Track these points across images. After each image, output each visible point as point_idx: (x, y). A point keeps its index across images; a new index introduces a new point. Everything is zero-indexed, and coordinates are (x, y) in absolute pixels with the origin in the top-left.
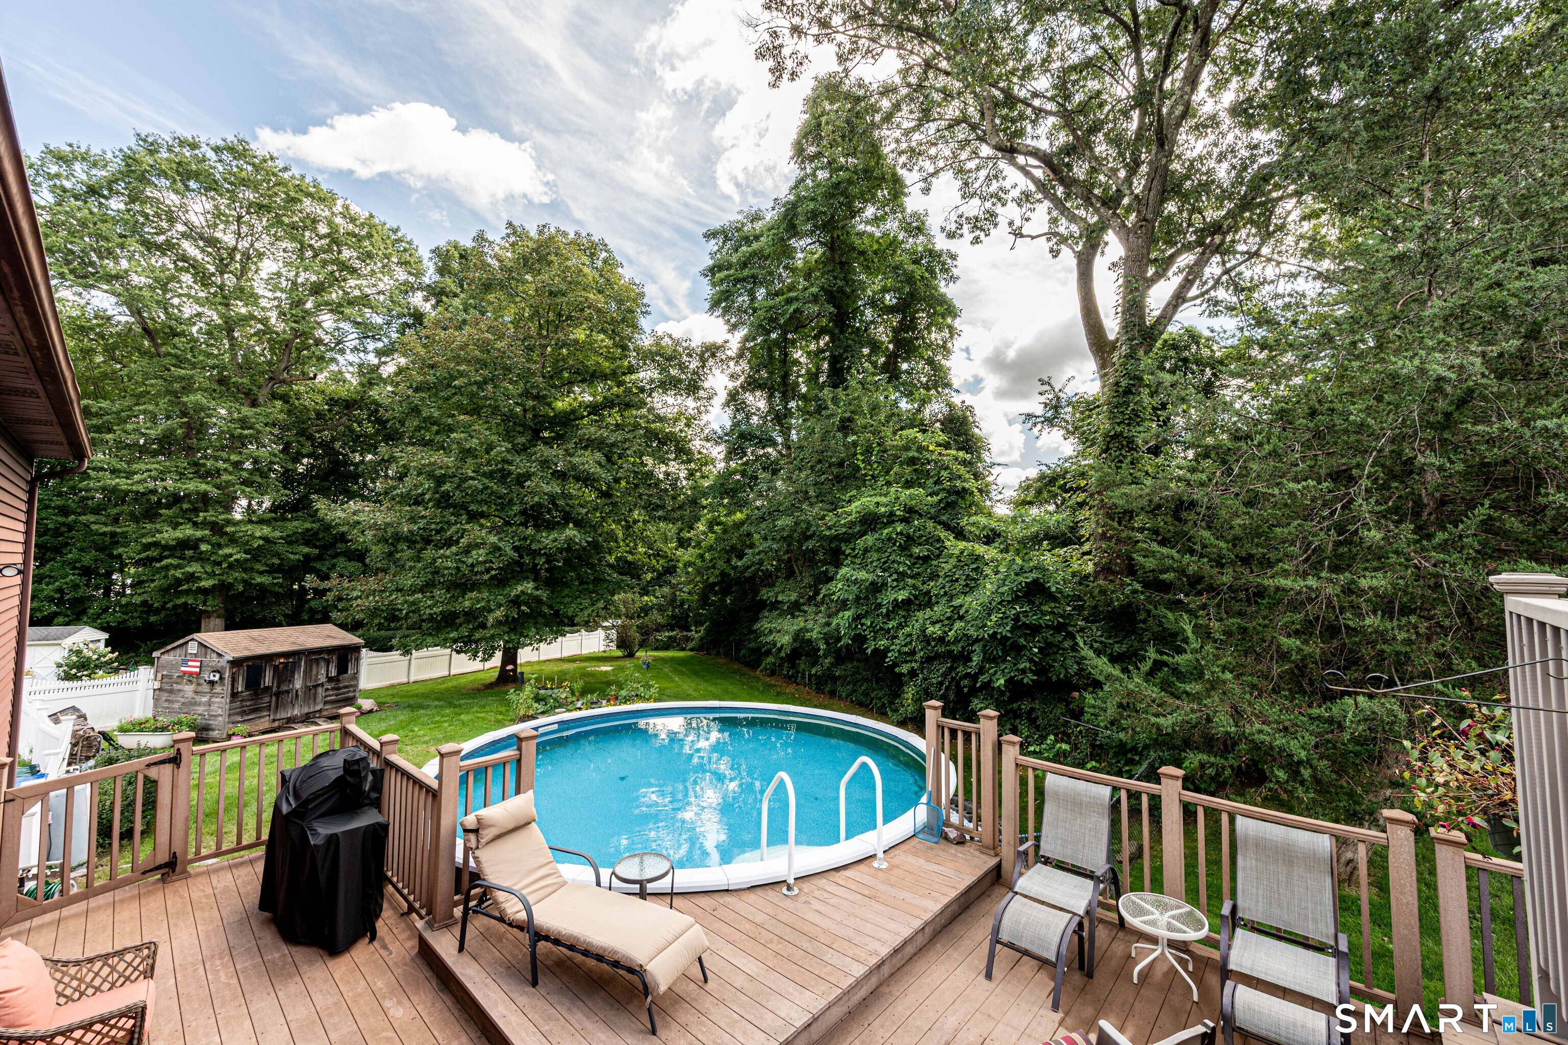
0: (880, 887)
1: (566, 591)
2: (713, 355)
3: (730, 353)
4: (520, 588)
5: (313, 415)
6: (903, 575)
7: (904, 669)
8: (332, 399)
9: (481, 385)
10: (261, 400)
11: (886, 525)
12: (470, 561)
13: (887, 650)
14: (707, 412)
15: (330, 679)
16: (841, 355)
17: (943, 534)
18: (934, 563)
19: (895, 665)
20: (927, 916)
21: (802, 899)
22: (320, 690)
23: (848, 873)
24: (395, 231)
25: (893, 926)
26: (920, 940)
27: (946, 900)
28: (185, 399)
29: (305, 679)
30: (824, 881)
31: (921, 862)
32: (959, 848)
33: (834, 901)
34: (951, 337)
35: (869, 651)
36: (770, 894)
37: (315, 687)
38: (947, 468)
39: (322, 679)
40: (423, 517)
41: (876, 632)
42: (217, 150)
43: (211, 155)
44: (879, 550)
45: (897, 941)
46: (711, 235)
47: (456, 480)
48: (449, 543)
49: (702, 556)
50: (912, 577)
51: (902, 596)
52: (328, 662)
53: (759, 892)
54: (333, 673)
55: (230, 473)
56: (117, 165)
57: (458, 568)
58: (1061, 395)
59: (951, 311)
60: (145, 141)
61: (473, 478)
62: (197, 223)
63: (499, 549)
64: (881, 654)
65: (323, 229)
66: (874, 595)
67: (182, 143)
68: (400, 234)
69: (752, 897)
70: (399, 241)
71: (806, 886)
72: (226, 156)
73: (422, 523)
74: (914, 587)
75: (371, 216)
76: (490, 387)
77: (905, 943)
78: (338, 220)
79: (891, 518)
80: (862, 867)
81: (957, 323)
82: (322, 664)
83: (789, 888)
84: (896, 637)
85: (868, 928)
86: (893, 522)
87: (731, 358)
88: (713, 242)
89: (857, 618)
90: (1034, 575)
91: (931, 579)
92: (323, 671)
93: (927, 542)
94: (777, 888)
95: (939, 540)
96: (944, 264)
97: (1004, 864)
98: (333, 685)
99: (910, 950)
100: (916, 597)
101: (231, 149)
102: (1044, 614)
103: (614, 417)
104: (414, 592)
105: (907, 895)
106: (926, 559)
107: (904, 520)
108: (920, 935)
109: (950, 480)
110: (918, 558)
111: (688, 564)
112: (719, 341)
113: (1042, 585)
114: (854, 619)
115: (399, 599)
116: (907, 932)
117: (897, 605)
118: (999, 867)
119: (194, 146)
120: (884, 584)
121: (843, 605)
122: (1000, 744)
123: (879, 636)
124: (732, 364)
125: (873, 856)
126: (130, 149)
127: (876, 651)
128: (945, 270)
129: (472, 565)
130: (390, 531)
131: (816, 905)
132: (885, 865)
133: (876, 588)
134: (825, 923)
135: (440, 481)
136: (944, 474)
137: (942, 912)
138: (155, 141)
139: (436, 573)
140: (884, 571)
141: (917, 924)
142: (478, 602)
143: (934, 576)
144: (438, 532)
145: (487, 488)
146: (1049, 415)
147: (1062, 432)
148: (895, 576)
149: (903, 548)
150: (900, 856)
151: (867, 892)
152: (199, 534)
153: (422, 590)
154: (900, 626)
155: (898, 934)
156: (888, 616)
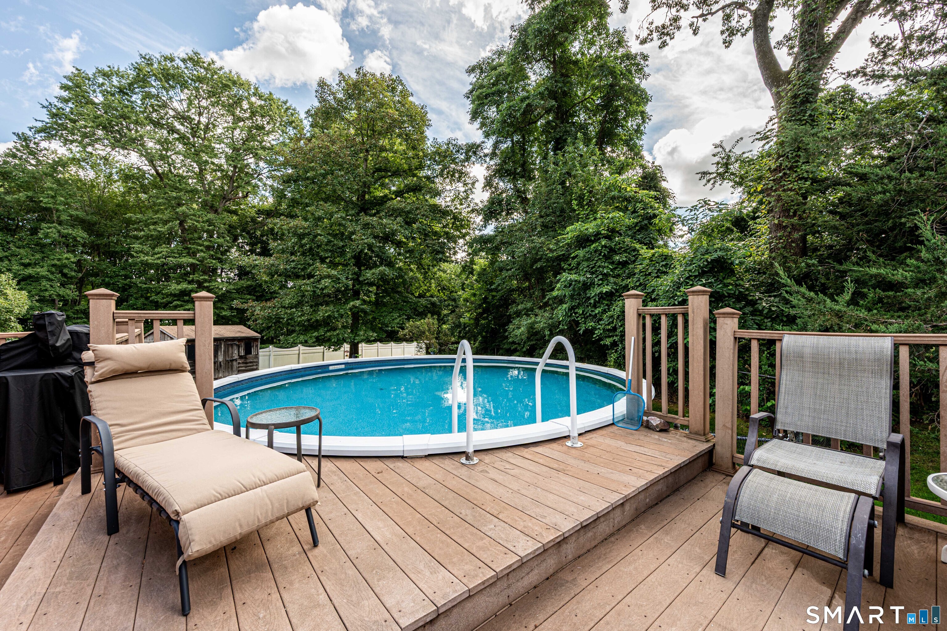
0: (571, 461)
1: (384, 309)
2: (475, 153)
3: (486, 151)
4: (352, 303)
5: (249, 220)
6: (606, 275)
7: (608, 341)
8: (259, 210)
9: (324, 176)
10: (219, 211)
11: (593, 242)
12: (320, 286)
13: (594, 329)
14: (472, 192)
15: (241, 357)
16: (561, 137)
17: (638, 246)
18: (631, 266)
19: (601, 339)
20: (628, 491)
21: (480, 468)
22: (235, 363)
23: (539, 449)
24: (285, 103)
25: (582, 498)
26: (618, 518)
27: (651, 477)
28: (178, 210)
29: (225, 356)
30: (510, 454)
31: (621, 444)
32: (663, 434)
33: (516, 471)
34: (644, 122)
35: (581, 332)
36: (447, 463)
37: (232, 361)
38: (642, 201)
39: (236, 356)
40: (293, 261)
41: (586, 318)
42: (184, 61)
43: (181, 64)
44: (588, 260)
45: (586, 515)
46: (471, 70)
47: (311, 237)
48: (310, 276)
49: (474, 295)
50: (614, 277)
51: (606, 289)
52: (239, 347)
53: (437, 461)
54: (242, 353)
55: (204, 253)
56: (132, 73)
57: (314, 291)
58: (731, 154)
59: (644, 98)
60: (145, 58)
61: (321, 235)
62: (179, 110)
63: (339, 279)
64: (589, 332)
65: (245, 105)
66: (585, 292)
67: (166, 59)
68: (288, 105)
69: (426, 464)
70: (288, 109)
71: (488, 458)
72: (190, 65)
73: (293, 264)
74: (615, 283)
75: (271, 94)
76: (329, 177)
77: (597, 519)
78: (253, 99)
79: (597, 236)
80: (554, 445)
81: (648, 108)
82: (235, 347)
83: (468, 458)
84: (601, 320)
85: (551, 499)
86: (599, 239)
87: (486, 155)
88: (473, 75)
89: (572, 308)
90: (720, 253)
91: (629, 278)
92: (236, 352)
93: (625, 251)
94: (456, 458)
95: (635, 250)
96: (638, 65)
97: (718, 448)
98: (242, 361)
99: (604, 528)
100: (616, 290)
101: (190, 59)
102: (726, 285)
103: (411, 198)
104: (291, 308)
105: (603, 470)
106: (624, 264)
107: (607, 237)
108: (618, 512)
109: (644, 209)
110: (619, 263)
111: (466, 300)
112: (478, 142)
113: (725, 262)
114: (570, 310)
115: (282, 312)
116: (600, 506)
117: (602, 296)
118: (710, 452)
119: (172, 60)
120: (592, 284)
121: (560, 301)
122: (713, 320)
123: (588, 320)
124: (488, 159)
125: (567, 437)
126: (136, 63)
127: (586, 331)
128: (640, 70)
129: (322, 289)
130: (273, 268)
131: (493, 474)
132: (579, 444)
133: (586, 286)
134: (498, 491)
135: (301, 237)
136: (639, 205)
137: (646, 489)
138: (150, 58)
139: (303, 296)
140: (592, 273)
141: (615, 498)
142: (326, 312)
143: (631, 275)
144: (303, 270)
145: (331, 241)
146: (721, 170)
147: (731, 184)
148: (600, 277)
149: (607, 258)
150: (595, 438)
151: (555, 466)
152: (190, 287)
153: (296, 307)
154: (604, 312)
155: (589, 508)
156: (595, 306)
